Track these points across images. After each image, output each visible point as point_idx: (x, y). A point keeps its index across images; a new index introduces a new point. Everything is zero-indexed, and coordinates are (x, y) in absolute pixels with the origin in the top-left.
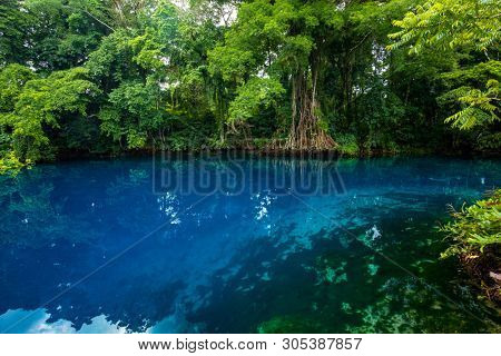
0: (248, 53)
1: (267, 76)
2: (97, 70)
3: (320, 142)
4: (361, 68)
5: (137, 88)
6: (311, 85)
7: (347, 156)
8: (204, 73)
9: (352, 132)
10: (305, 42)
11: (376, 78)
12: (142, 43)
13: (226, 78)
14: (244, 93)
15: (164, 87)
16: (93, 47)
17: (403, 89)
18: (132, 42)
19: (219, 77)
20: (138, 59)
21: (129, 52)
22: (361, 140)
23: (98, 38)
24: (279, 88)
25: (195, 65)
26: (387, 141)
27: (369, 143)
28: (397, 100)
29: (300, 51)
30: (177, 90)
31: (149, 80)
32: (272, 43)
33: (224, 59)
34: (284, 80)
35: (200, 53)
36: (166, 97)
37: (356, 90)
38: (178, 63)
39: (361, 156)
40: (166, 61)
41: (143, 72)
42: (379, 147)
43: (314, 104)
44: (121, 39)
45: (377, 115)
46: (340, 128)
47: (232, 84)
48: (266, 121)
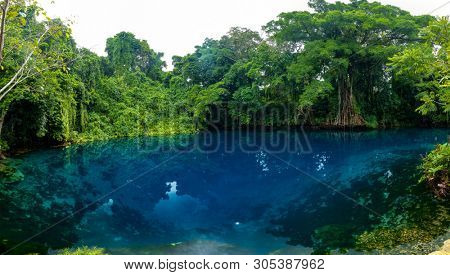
0: (310, 67)
1: (323, 80)
2: (228, 82)
3: (356, 121)
4: (377, 77)
5: (247, 90)
6: (350, 85)
7: (371, 129)
8: (285, 79)
9: (373, 114)
10: (344, 61)
11: (385, 83)
12: (250, 66)
13: (298, 81)
14: (308, 90)
15: (261, 88)
16: (226, 71)
17: (399, 90)
18: (245, 66)
19: (293, 81)
20: (248, 74)
21: (244, 71)
22: (379, 119)
23: (229, 66)
24: (330, 87)
25: (280, 74)
26: (393, 119)
27: (384, 121)
28: (396, 96)
29: (341, 66)
30: (269, 89)
31: (253, 85)
32: (326, 61)
33: (297, 71)
34: (333, 82)
35: (282, 67)
36: (262, 93)
37: (375, 89)
38: (270, 74)
39: (379, 128)
40: (263, 73)
41: (251, 81)
42: (389, 123)
43: (351, 96)
44: (240, 65)
45: (387, 104)
46: (367, 112)
47: (302, 85)
48: (322, 106)
